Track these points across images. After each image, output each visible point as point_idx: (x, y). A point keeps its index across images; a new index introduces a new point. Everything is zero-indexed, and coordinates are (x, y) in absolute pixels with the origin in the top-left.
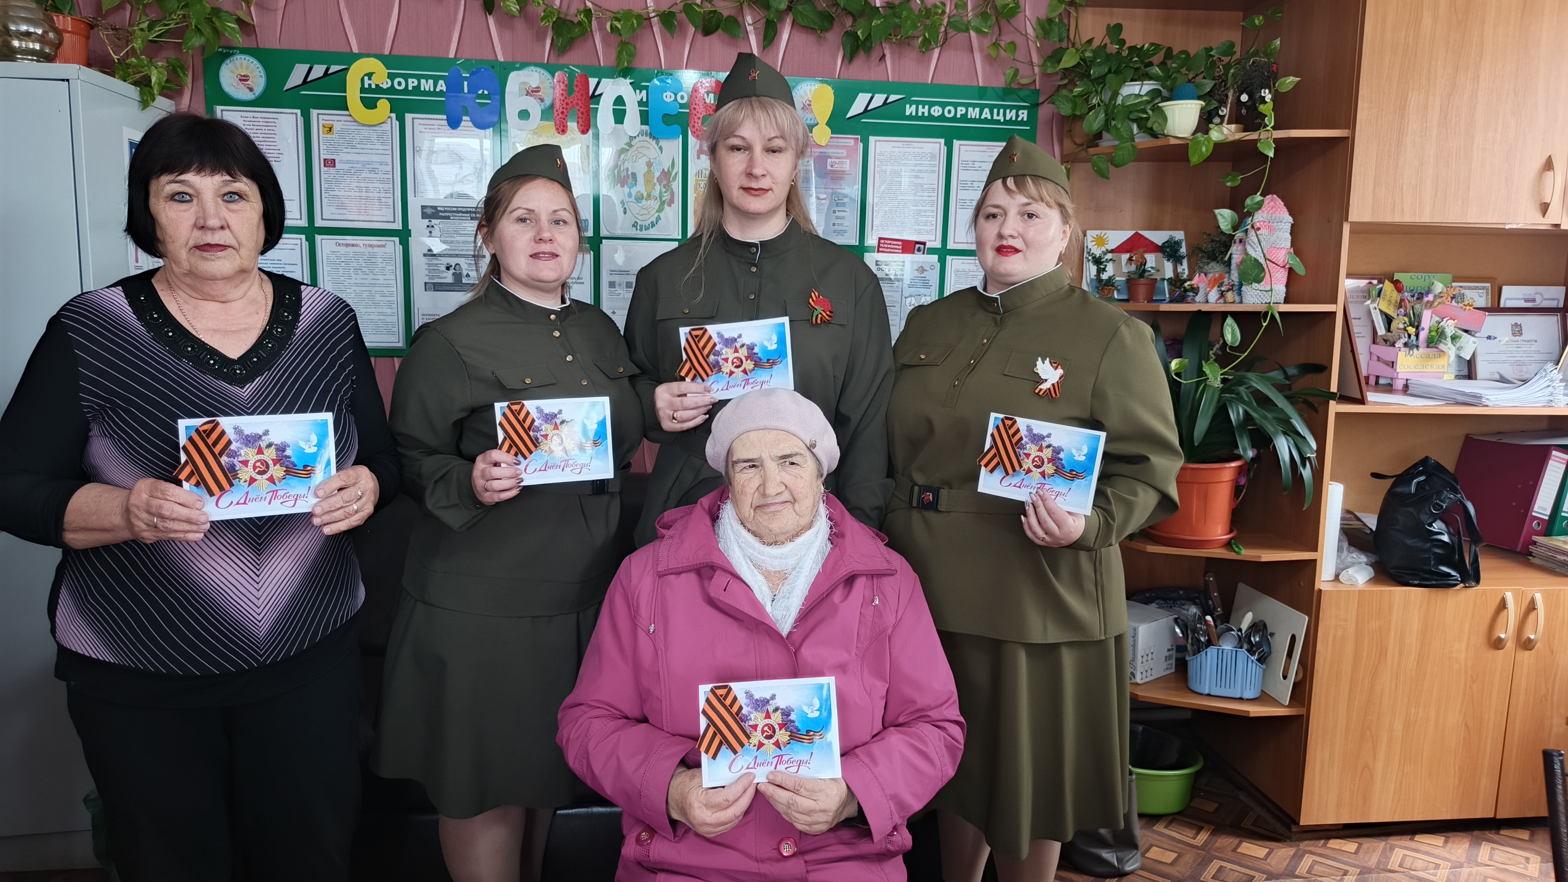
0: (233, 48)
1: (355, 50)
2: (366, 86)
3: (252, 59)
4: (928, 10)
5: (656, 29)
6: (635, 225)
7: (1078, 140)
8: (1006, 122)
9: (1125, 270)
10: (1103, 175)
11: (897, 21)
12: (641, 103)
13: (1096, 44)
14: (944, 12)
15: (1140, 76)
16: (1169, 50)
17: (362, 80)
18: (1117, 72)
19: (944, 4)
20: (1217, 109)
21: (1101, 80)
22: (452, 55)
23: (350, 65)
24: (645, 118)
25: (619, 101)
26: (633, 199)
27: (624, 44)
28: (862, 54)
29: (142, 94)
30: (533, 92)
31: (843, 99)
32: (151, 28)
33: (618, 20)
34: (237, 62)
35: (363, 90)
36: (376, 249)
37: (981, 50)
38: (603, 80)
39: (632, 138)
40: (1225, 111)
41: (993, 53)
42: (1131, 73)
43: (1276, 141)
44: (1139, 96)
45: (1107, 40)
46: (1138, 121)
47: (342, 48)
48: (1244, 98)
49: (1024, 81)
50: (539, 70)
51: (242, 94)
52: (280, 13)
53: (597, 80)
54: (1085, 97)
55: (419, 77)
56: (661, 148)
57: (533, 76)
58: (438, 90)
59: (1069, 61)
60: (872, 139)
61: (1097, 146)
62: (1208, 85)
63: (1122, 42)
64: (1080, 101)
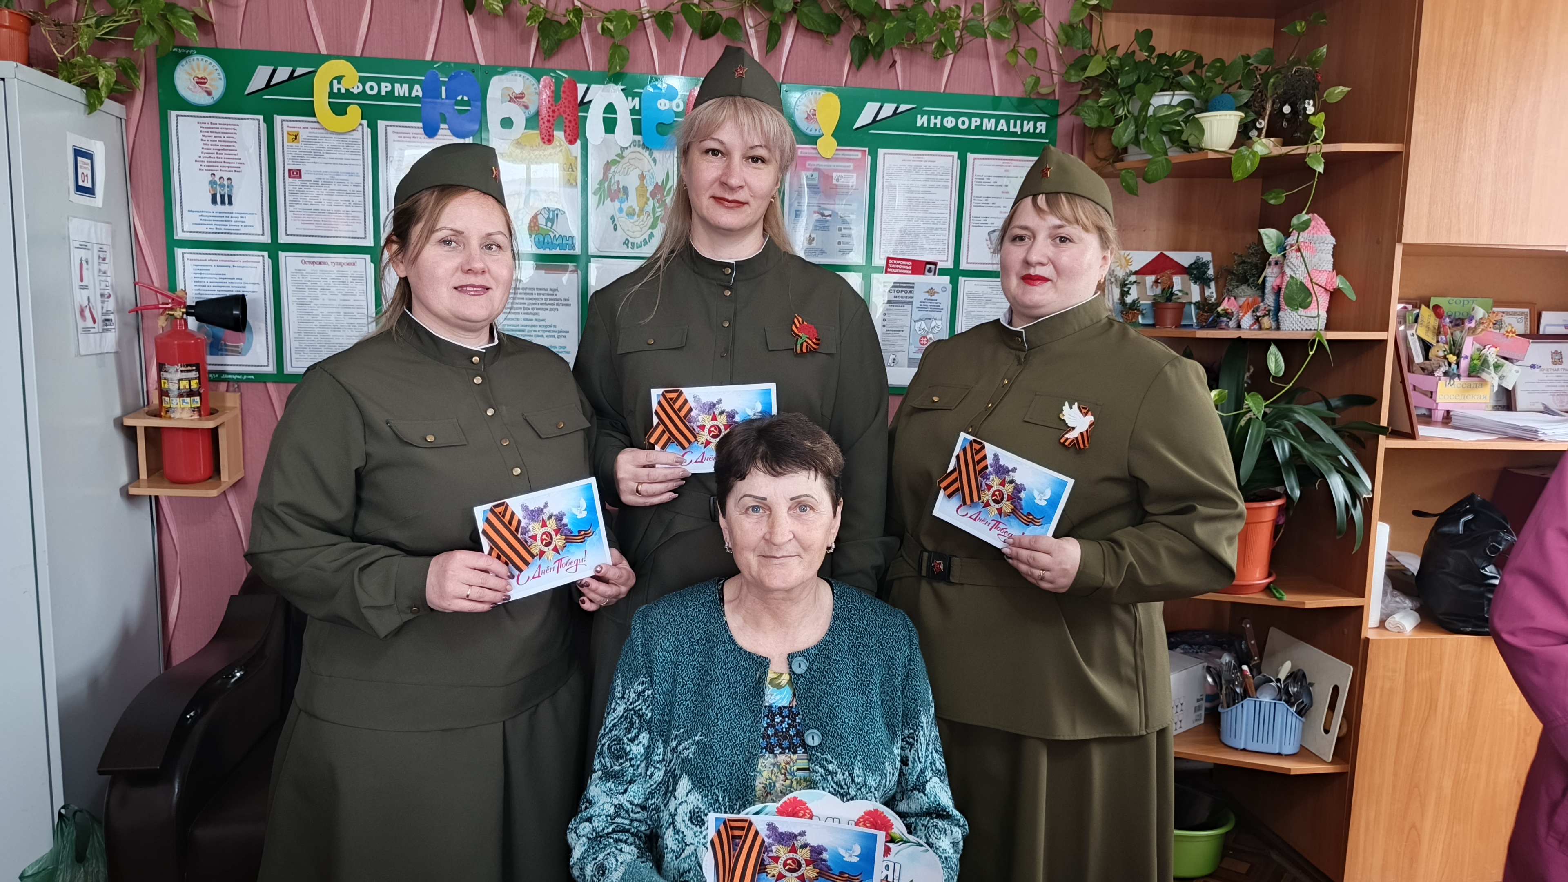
0: (189, 48)
1: (323, 51)
2: (335, 90)
3: (210, 60)
4: (943, 14)
5: (650, 32)
6: (626, 243)
7: (1101, 155)
8: (1023, 135)
9: (1150, 293)
10: (1132, 191)
11: (910, 24)
12: (633, 111)
13: (1120, 52)
14: (959, 16)
15: (1172, 86)
16: (1199, 59)
17: (331, 84)
18: (1146, 82)
19: (959, 8)
20: (1254, 122)
21: (1130, 90)
22: (428, 58)
23: (318, 68)
24: (637, 128)
25: (610, 108)
26: (624, 214)
27: (616, 47)
28: (871, 60)
29: (88, 96)
30: (516, 98)
31: (850, 109)
32: (98, 24)
33: (610, 20)
34: (194, 64)
35: (331, 95)
36: (345, 268)
37: (998, 57)
38: (593, 86)
39: (623, 149)
40: (1263, 124)
41: (1012, 61)
42: (1160, 83)
43: (1325, 155)
44: (1170, 106)
45: (1135, 47)
46: (1170, 134)
47: (309, 49)
48: (1287, 109)
49: (1043, 91)
50: (523, 74)
51: (198, 97)
52: (242, 9)
53: (586, 86)
54: (1112, 107)
55: (392, 82)
56: (654, 160)
57: (517, 82)
58: (413, 95)
59: (1095, 69)
60: (881, 152)
61: (1122, 160)
62: (1245, 96)
63: (1152, 49)
64: (1106, 112)
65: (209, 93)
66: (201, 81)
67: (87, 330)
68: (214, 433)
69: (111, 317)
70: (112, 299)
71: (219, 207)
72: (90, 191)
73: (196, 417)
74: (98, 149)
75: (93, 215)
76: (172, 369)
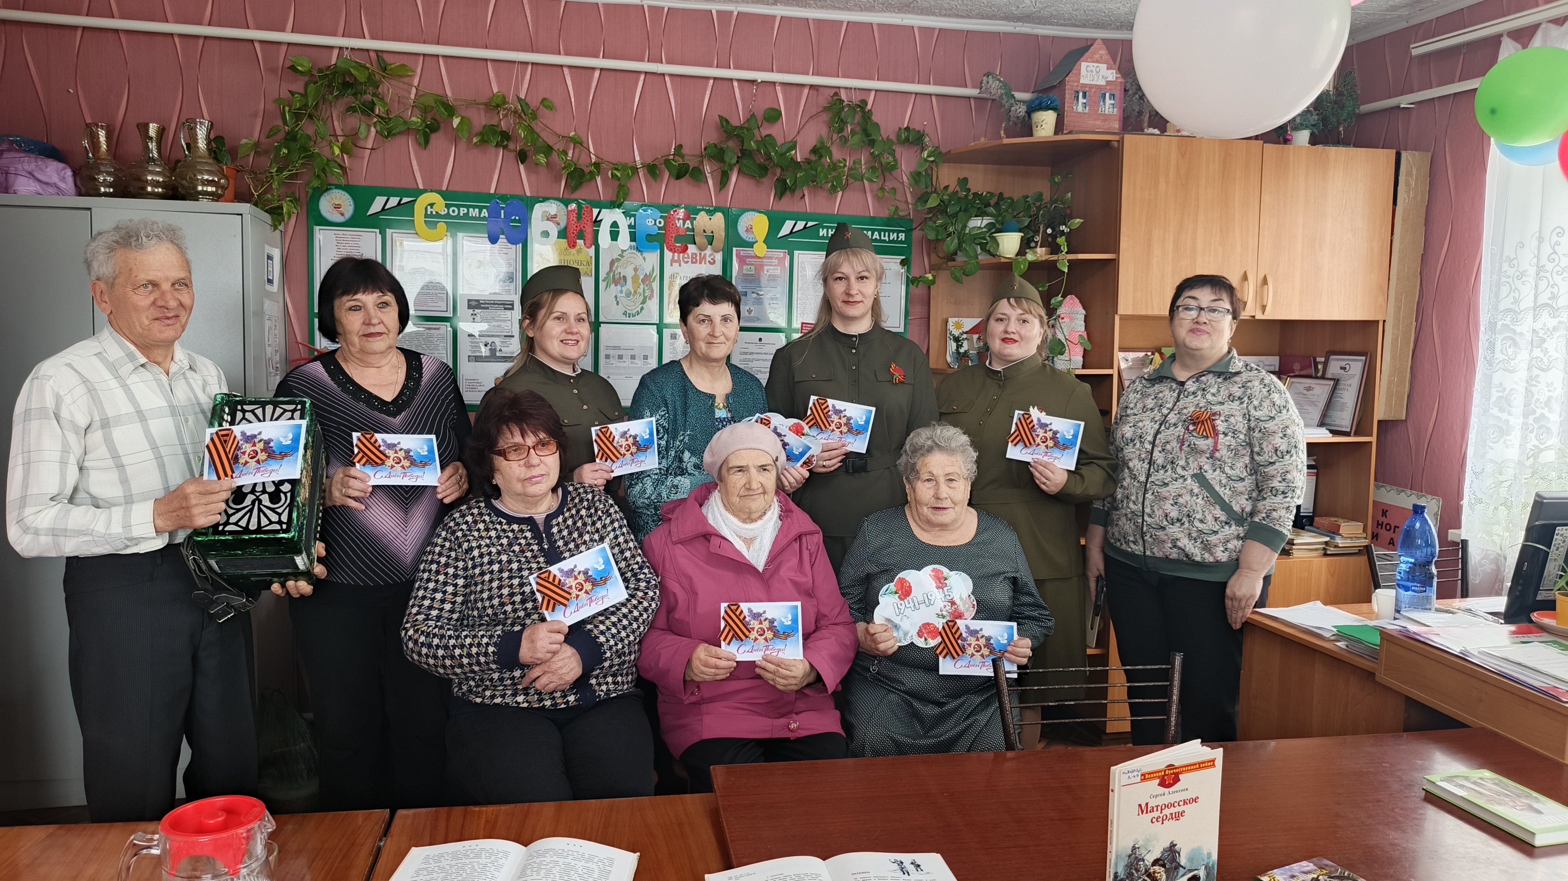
0: (330, 185)
1: (421, 187)
2: (429, 213)
3: (344, 193)
4: (835, 164)
5: (641, 174)
6: (625, 313)
7: (941, 255)
8: (890, 241)
9: (976, 346)
10: (958, 280)
11: (813, 172)
12: (630, 226)
13: (951, 189)
14: (845, 165)
15: (981, 214)
16: (1001, 194)
17: (426, 208)
18: (966, 211)
19: (845, 160)
20: (1033, 237)
21: (955, 216)
22: (492, 191)
23: (417, 197)
24: (633, 237)
25: (615, 225)
26: (623, 295)
27: (621, 186)
28: (788, 193)
29: (273, 220)
30: (552, 218)
31: (775, 224)
32: (279, 172)
33: (617, 169)
34: (333, 195)
35: (426, 216)
36: (433, 331)
37: (872, 191)
38: (603, 210)
39: (623, 251)
40: (1038, 239)
41: (880, 194)
42: (974, 211)
43: (1069, 261)
44: (980, 228)
45: (958, 188)
46: (981, 244)
47: (410, 185)
48: (1049, 231)
49: (901, 214)
50: (556, 202)
51: (336, 218)
52: (367, 159)
53: (598, 210)
54: (945, 227)
55: (468, 207)
56: (644, 258)
57: (552, 207)
58: (482, 216)
59: (933, 202)
60: (796, 252)
61: (954, 260)
62: (1027, 220)
63: (969, 190)
64: (940, 229)
65: (342, 215)
66: (337, 207)
67: (270, 373)
72: (271, 282)
74: (276, 253)
75: (273, 297)
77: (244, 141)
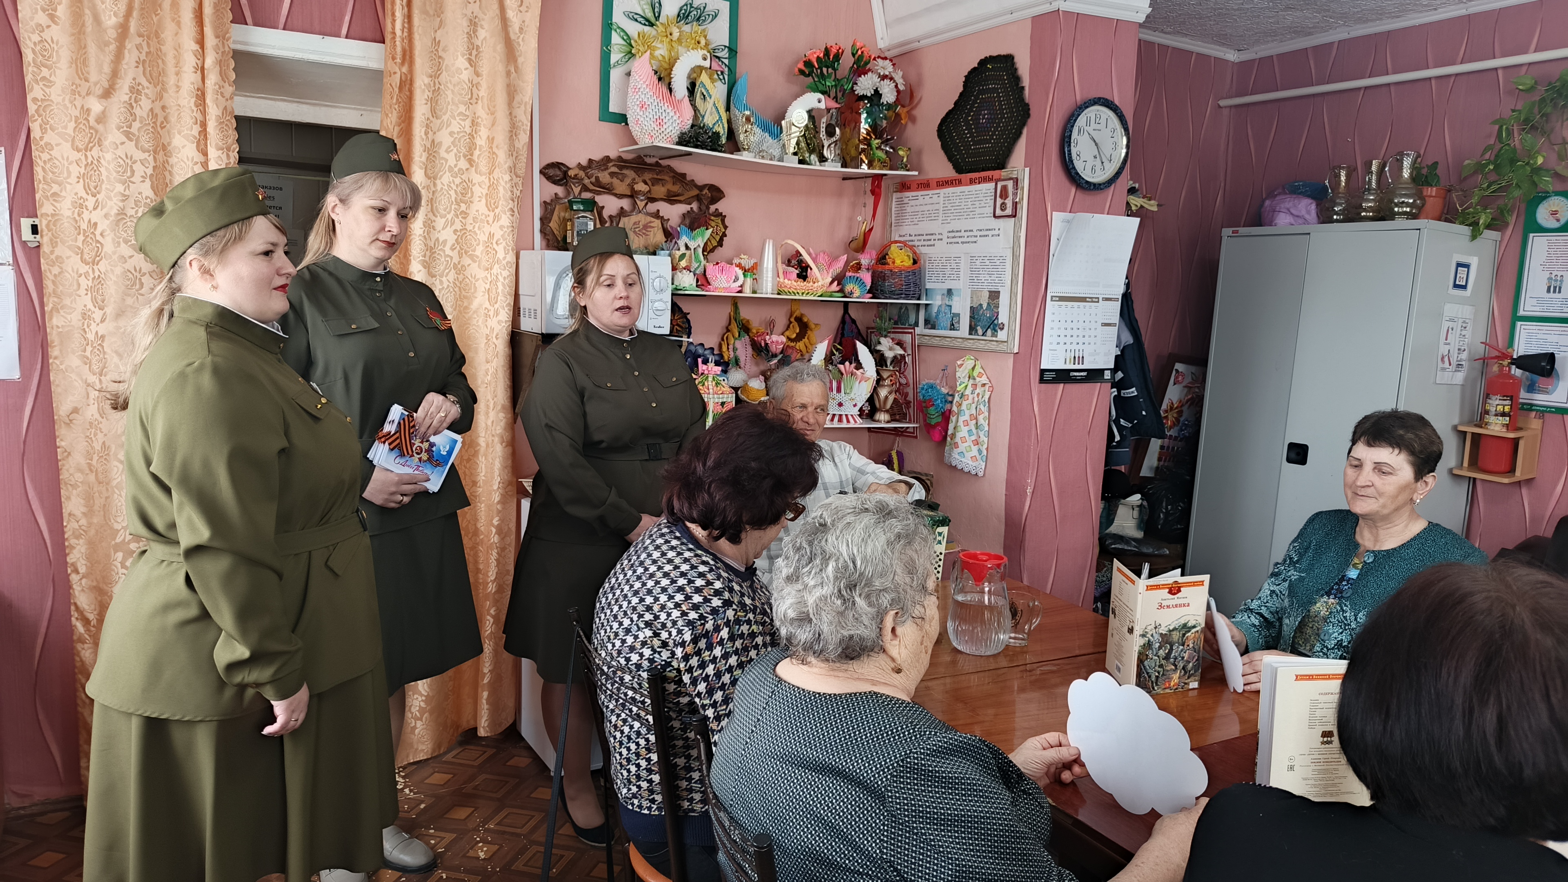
0: (1549, 193)
3: (1562, 199)
29: (1472, 231)
32: (1489, 187)
34: (1551, 202)
51: (1550, 223)
65: (1558, 220)
66: (1554, 213)
67: (1443, 369)
68: (1515, 442)
69: (1463, 363)
70: (1465, 353)
71: (1551, 295)
72: (1464, 287)
73: (1504, 430)
74: (1474, 262)
75: (1463, 301)
76: (1494, 398)
77: (1467, 162)
